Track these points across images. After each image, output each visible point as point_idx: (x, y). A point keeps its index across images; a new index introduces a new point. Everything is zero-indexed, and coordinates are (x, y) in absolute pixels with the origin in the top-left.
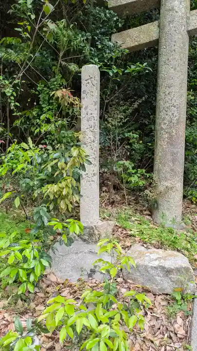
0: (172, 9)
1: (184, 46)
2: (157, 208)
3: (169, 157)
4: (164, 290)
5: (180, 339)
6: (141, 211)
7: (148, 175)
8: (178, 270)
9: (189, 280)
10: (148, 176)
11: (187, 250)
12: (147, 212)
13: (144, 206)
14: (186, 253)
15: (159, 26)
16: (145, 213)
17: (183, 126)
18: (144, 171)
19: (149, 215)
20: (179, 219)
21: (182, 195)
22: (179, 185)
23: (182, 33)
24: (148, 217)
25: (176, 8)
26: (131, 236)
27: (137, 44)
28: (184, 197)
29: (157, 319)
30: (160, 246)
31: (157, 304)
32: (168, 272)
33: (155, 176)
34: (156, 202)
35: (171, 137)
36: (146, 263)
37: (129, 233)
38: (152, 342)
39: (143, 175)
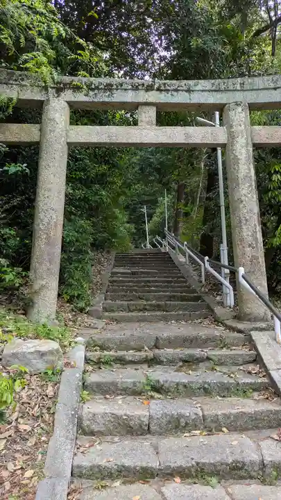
0: (54, 120)
1: (63, 155)
2: (32, 306)
3: (46, 257)
4: (38, 370)
5: (50, 398)
6: (15, 310)
7: (24, 273)
8: (51, 352)
9: (59, 359)
10: (24, 275)
11: (59, 338)
12: (21, 312)
13: (17, 305)
14: (58, 340)
15: (40, 130)
16: (20, 312)
17: (60, 228)
18: (20, 269)
19: (23, 314)
20: (54, 316)
21: (57, 293)
22: (54, 284)
23: (62, 143)
24: (22, 316)
25: (57, 120)
26: (7, 332)
27: (17, 140)
28: (59, 295)
29: (33, 389)
30: (37, 337)
31: (32, 381)
32: (42, 355)
33: (31, 274)
34: (32, 300)
35: (48, 238)
36: (24, 350)
37: (7, 329)
38: (29, 404)
39: (18, 273)
